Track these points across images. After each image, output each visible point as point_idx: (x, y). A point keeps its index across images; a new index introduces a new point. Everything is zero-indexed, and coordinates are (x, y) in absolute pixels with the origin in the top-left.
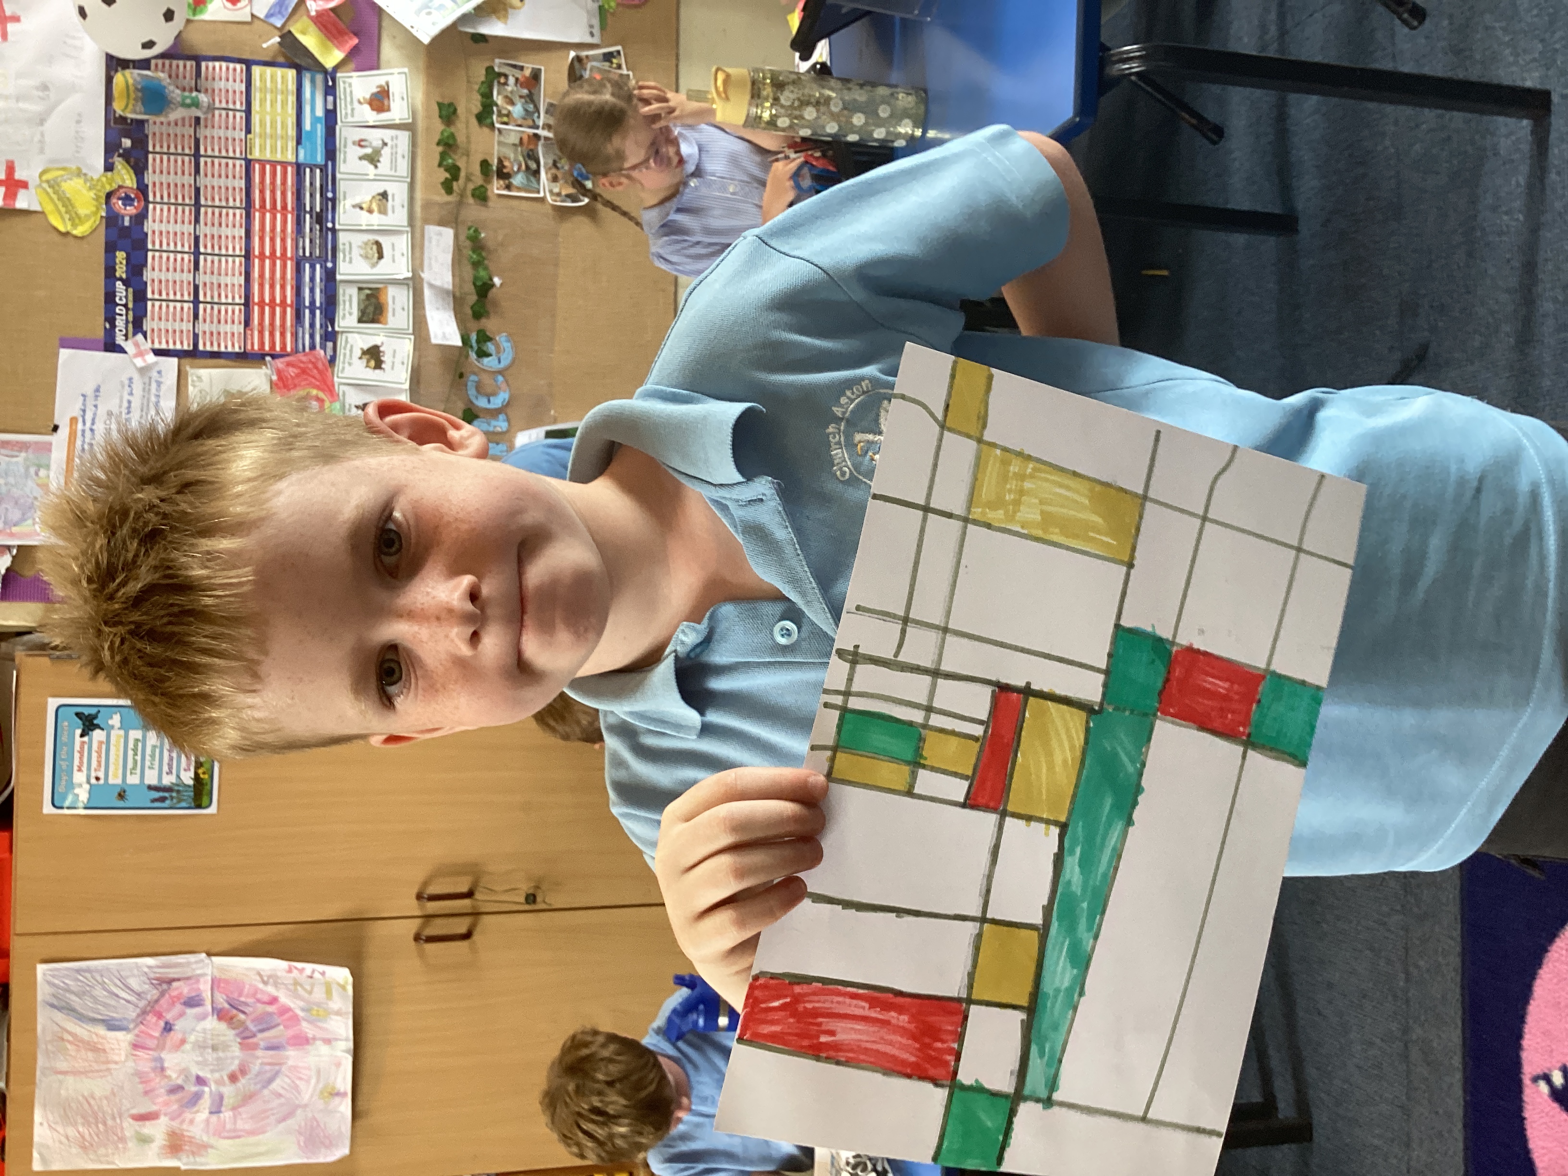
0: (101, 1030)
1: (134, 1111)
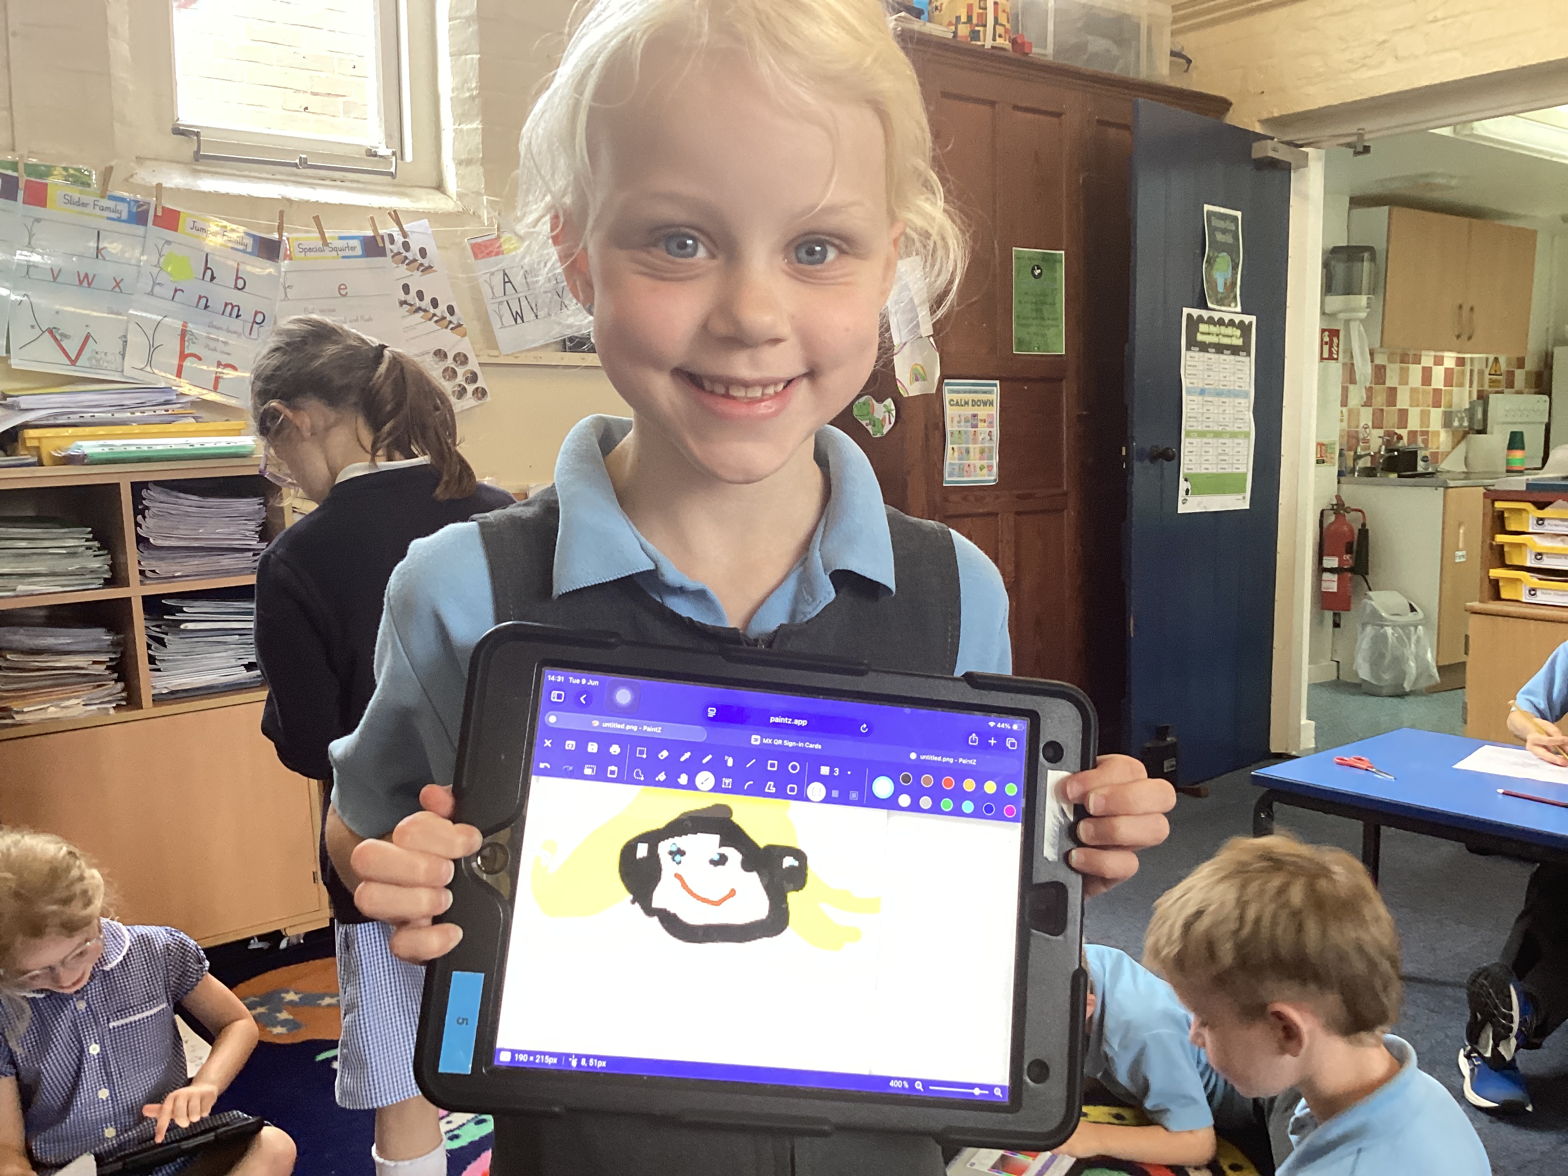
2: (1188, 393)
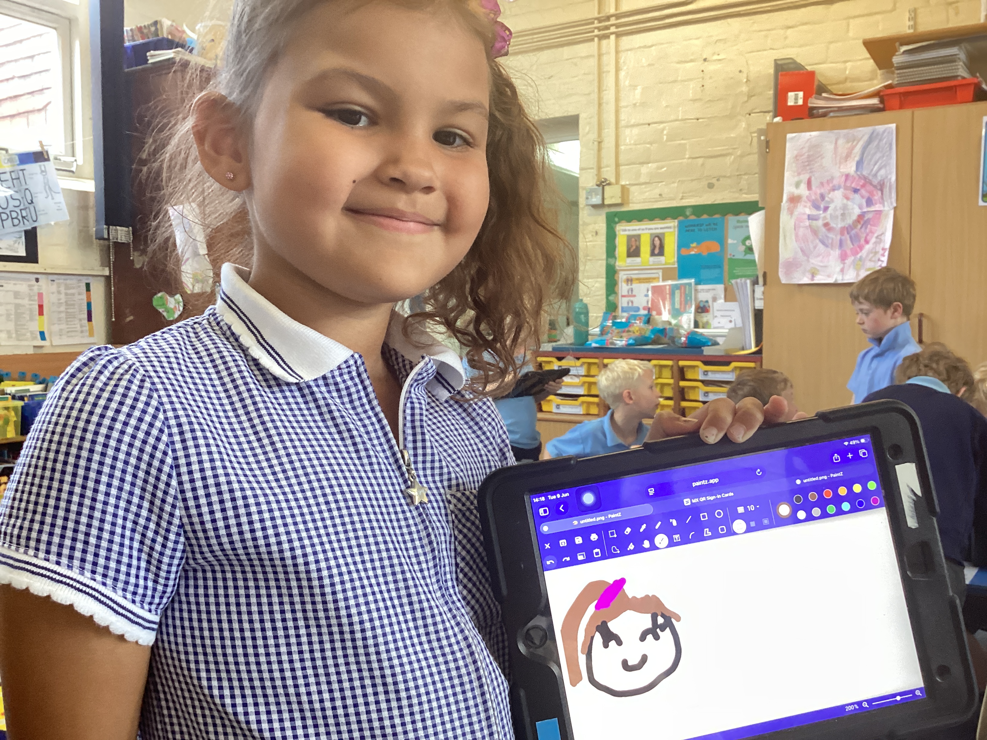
0: (857, 159)
1: (813, 179)
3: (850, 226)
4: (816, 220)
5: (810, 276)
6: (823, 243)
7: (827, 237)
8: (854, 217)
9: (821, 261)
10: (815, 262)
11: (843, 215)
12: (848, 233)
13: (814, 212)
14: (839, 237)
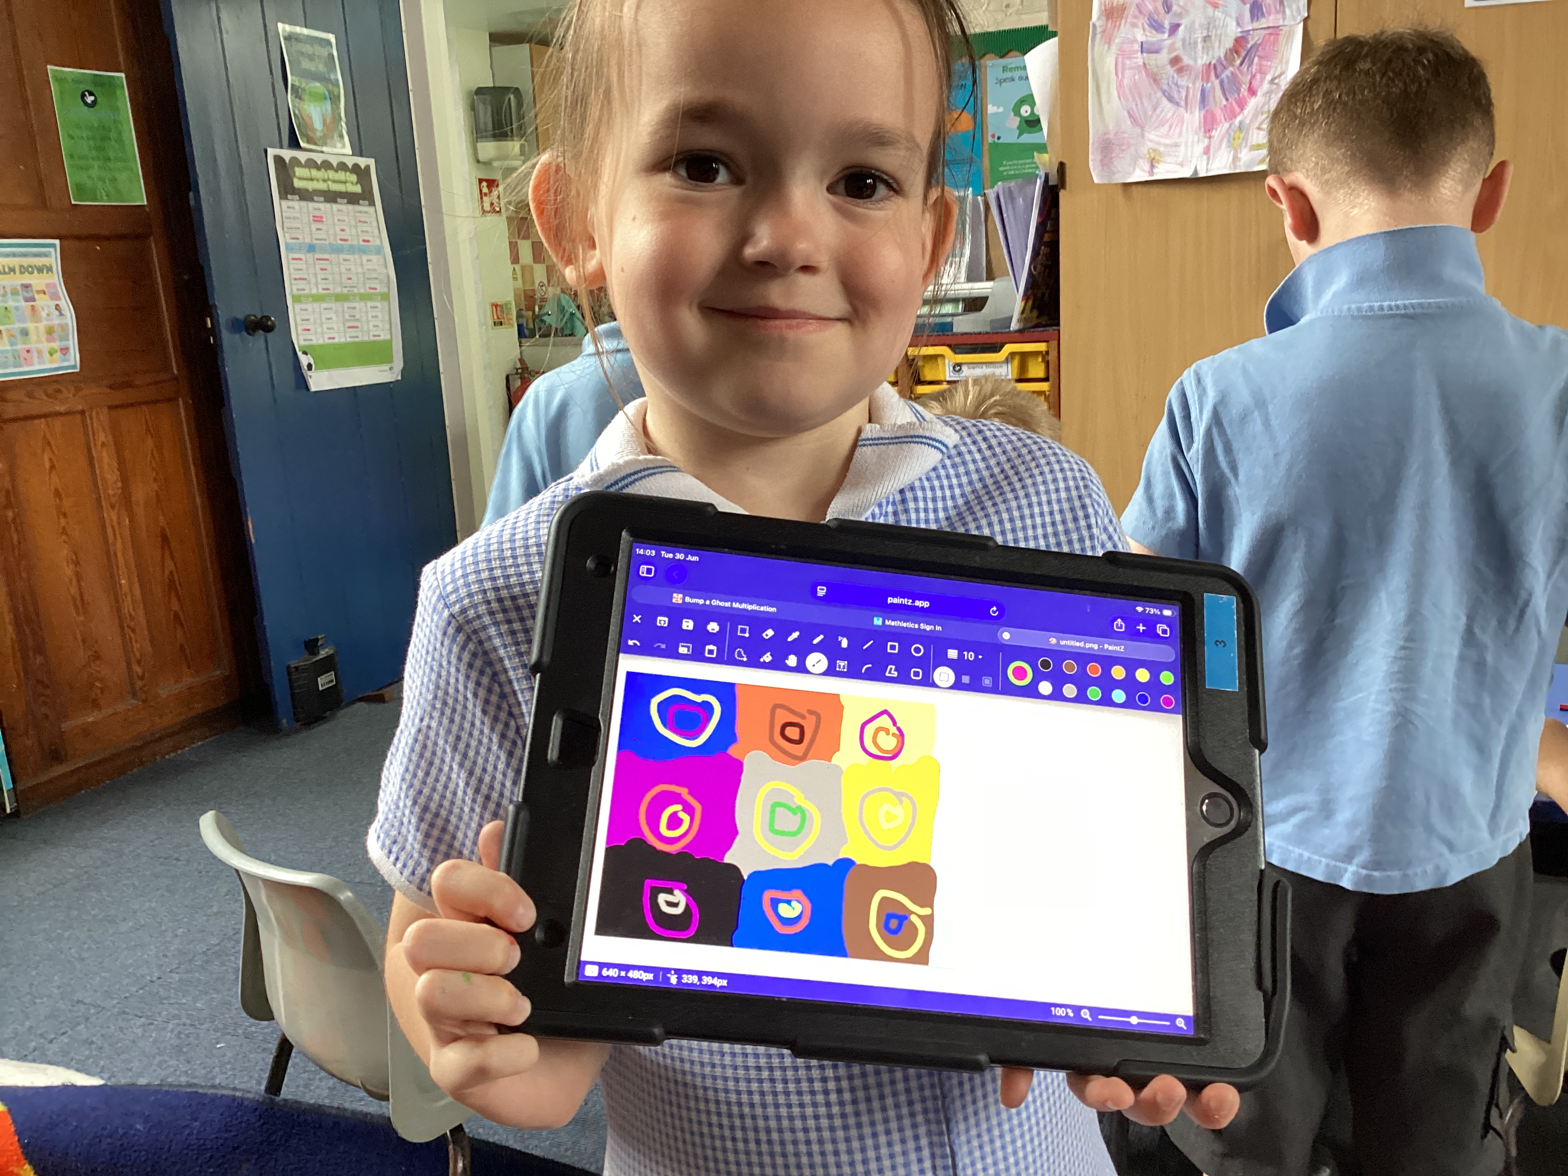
2: (289, 248)
3: (1219, 60)
4: (1157, 52)
5: (1147, 167)
6: (1170, 99)
7: (1177, 84)
8: (1229, 44)
9: (1167, 136)
10: (1154, 137)
11: (1206, 39)
12: (1217, 76)
13: (1153, 37)
14: (1199, 84)
